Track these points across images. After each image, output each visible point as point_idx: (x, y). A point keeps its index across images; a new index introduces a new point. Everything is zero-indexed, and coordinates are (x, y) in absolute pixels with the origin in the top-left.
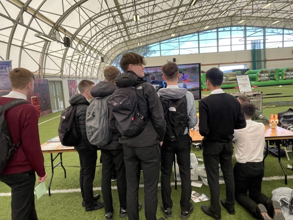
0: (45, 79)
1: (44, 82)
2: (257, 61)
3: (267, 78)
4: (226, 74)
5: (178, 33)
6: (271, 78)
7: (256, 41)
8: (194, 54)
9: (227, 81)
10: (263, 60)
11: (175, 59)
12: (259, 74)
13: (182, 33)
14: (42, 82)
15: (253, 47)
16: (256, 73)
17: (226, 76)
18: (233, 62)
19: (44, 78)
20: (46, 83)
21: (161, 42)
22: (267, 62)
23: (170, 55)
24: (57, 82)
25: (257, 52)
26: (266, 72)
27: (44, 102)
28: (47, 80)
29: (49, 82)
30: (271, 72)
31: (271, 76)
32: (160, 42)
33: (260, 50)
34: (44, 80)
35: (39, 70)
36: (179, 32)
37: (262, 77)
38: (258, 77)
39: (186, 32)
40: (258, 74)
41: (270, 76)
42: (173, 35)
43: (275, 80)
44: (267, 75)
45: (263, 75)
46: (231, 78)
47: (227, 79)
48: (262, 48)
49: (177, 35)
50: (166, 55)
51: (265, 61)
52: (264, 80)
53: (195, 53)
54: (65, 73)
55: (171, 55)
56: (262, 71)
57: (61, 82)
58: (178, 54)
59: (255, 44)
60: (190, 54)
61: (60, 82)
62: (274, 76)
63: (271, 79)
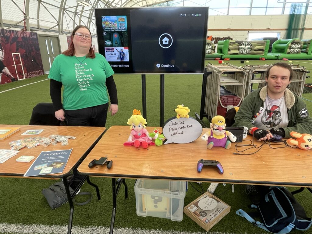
0: (33, 32)
1: (31, 36)
2: (294, 29)
3: (297, 50)
4: (252, 43)
6: (304, 50)
7: (298, 4)
8: (222, 16)
9: (251, 51)
10: (300, 28)
12: (290, 45)
14: (28, 35)
15: (292, 12)
16: (286, 44)
17: (252, 45)
18: (266, 28)
19: (31, 30)
20: (35, 37)
22: (305, 31)
24: (52, 37)
25: (296, 18)
26: (298, 43)
27: (32, 61)
28: (36, 33)
29: (39, 36)
30: (305, 43)
31: (304, 48)
33: (300, 15)
34: (31, 33)
35: (24, 20)
37: (292, 48)
38: (288, 48)
40: (288, 45)
41: (302, 48)
43: (307, 53)
44: (299, 46)
45: (294, 46)
46: (257, 47)
47: (252, 49)
48: (303, 13)
51: (303, 29)
52: (295, 53)
53: (223, 14)
54: (66, 27)
56: (294, 41)
57: (58, 38)
59: (295, 7)
60: (218, 15)
61: (56, 38)
62: (307, 48)
63: (302, 52)
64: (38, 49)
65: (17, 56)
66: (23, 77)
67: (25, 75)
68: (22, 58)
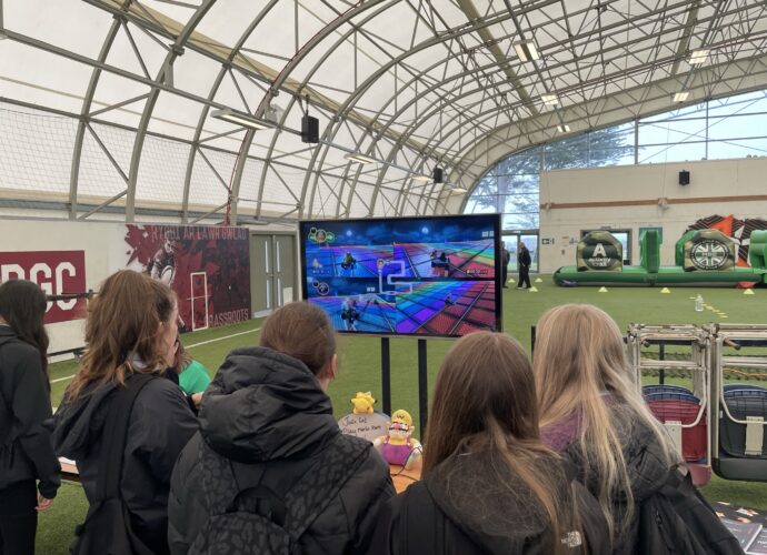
0: (243, 226)
1: (237, 237)
5: (706, 88)
8: (762, 157)
11: (688, 173)
13: (719, 89)
14: (230, 235)
19: (239, 224)
20: (243, 239)
21: (641, 121)
23: (669, 160)
24: (281, 235)
27: (230, 288)
28: (247, 230)
29: (254, 235)
32: (637, 118)
34: (237, 229)
35: (229, 203)
36: (709, 84)
39: (734, 84)
42: (682, 97)
49: (700, 94)
50: (655, 160)
55: (671, 159)
57: (293, 236)
58: (699, 159)
60: (749, 156)
61: (289, 237)
64: (246, 265)
65: (199, 280)
66: (203, 325)
67: (210, 319)
68: (208, 282)
